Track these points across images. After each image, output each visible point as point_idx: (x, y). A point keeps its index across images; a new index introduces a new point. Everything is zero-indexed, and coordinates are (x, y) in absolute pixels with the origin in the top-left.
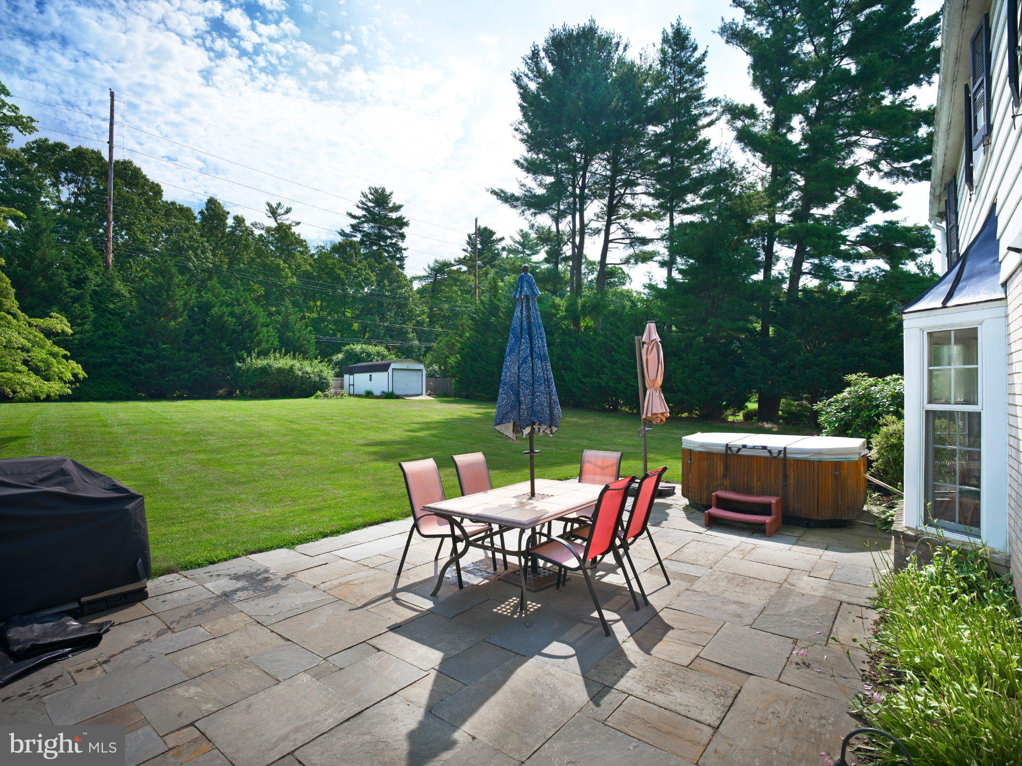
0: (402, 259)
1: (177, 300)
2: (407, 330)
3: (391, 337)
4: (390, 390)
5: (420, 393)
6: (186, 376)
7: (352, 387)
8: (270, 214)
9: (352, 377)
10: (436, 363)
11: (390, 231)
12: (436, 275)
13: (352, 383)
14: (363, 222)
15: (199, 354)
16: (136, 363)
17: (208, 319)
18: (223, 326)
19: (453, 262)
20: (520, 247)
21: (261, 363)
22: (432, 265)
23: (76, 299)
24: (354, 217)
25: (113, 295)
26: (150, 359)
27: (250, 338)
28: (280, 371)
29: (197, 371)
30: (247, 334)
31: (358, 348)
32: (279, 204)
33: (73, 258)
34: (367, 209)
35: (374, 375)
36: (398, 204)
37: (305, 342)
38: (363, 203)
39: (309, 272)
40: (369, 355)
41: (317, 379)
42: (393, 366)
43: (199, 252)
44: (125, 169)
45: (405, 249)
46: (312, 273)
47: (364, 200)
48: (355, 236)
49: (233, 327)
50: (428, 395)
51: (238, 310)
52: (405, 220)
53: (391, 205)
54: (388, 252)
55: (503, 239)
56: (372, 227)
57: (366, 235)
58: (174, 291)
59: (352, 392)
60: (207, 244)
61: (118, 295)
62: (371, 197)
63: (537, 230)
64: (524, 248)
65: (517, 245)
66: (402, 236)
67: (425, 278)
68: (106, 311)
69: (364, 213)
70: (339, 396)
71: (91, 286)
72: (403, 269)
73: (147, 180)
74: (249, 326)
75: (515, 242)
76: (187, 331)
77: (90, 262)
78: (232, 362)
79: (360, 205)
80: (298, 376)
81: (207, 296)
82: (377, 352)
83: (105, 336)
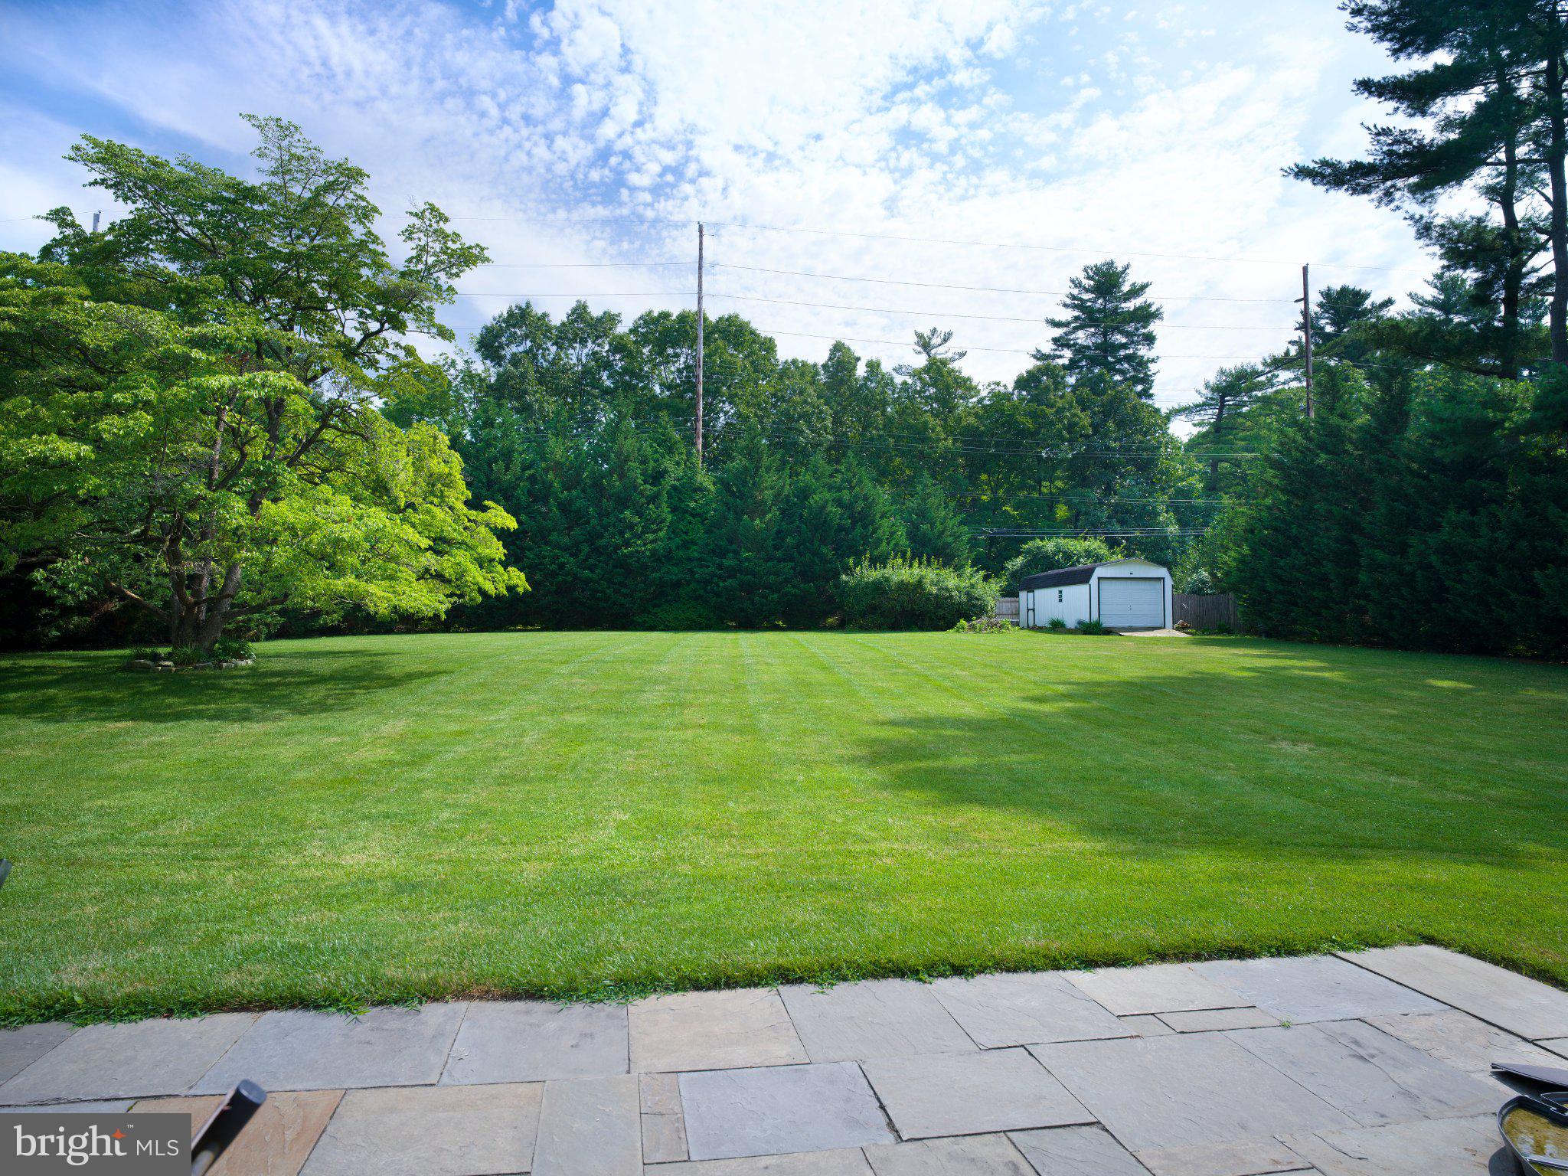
0: (1147, 381)
1: (766, 488)
2: (1155, 508)
3: (1122, 522)
4: (1095, 617)
5: (1160, 623)
6: (775, 596)
7: (1031, 612)
8: (919, 349)
9: (1030, 594)
10: (1204, 565)
11: (1127, 334)
12: (1222, 398)
13: (1031, 607)
14: (1076, 329)
15: (792, 564)
16: (716, 580)
17: (805, 513)
18: (825, 521)
19: (1260, 368)
20: (1437, 312)
21: (874, 574)
22: (1213, 381)
23: (654, 499)
24: (1057, 324)
25: (695, 490)
26: (732, 573)
27: (864, 537)
28: (902, 586)
29: (788, 589)
30: (859, 529)
31: (1049, 546)
32: (934, 331)
33: (651, 446)
34: (1081, 306)
35: (1067, 590)
36: (1139, 283)
37: (950, 539)
38: (1074, 298)
39: (973, 426)
40: (1068, 556)
41: (964, 598)
42: (1099, 572)
43: (814, 419)
44: (730, 325)
45: (1153, 361)
46: (978, 428)
47: (1075, 292)
48: (1060, 357)
49: (838, 521)
50: (1177, 629)
51: (846, 495)
52: (1153, 309)
53: (1125, 288)
54: (1122, 372)
55: (1389, 302)
56: (1093, 335)
57: (1080, 350)
58: (761, 476)
59: (1031, 624)
60: (824, 408)
61: (700, 489)
62: (1087, 283)
63: (1442, 235)
64: (1447, 312)
65: (1430, 310)
66: (1150, 339)
67: (1199, 407)
68: (686, 512)
69: (1076, 313)
70: (995, 629)
71: (669, 481)
72: (1150, 396)
73: (758, 336)
74: (862, 517)
75: (1424, 303)
76: (779, 532)
77: (670, 450)
78: (837, 575)
79: (1068, 301)
80: (931, 594)
81: (806, 478)
82: (1086, 551)
83: (686, 545)
